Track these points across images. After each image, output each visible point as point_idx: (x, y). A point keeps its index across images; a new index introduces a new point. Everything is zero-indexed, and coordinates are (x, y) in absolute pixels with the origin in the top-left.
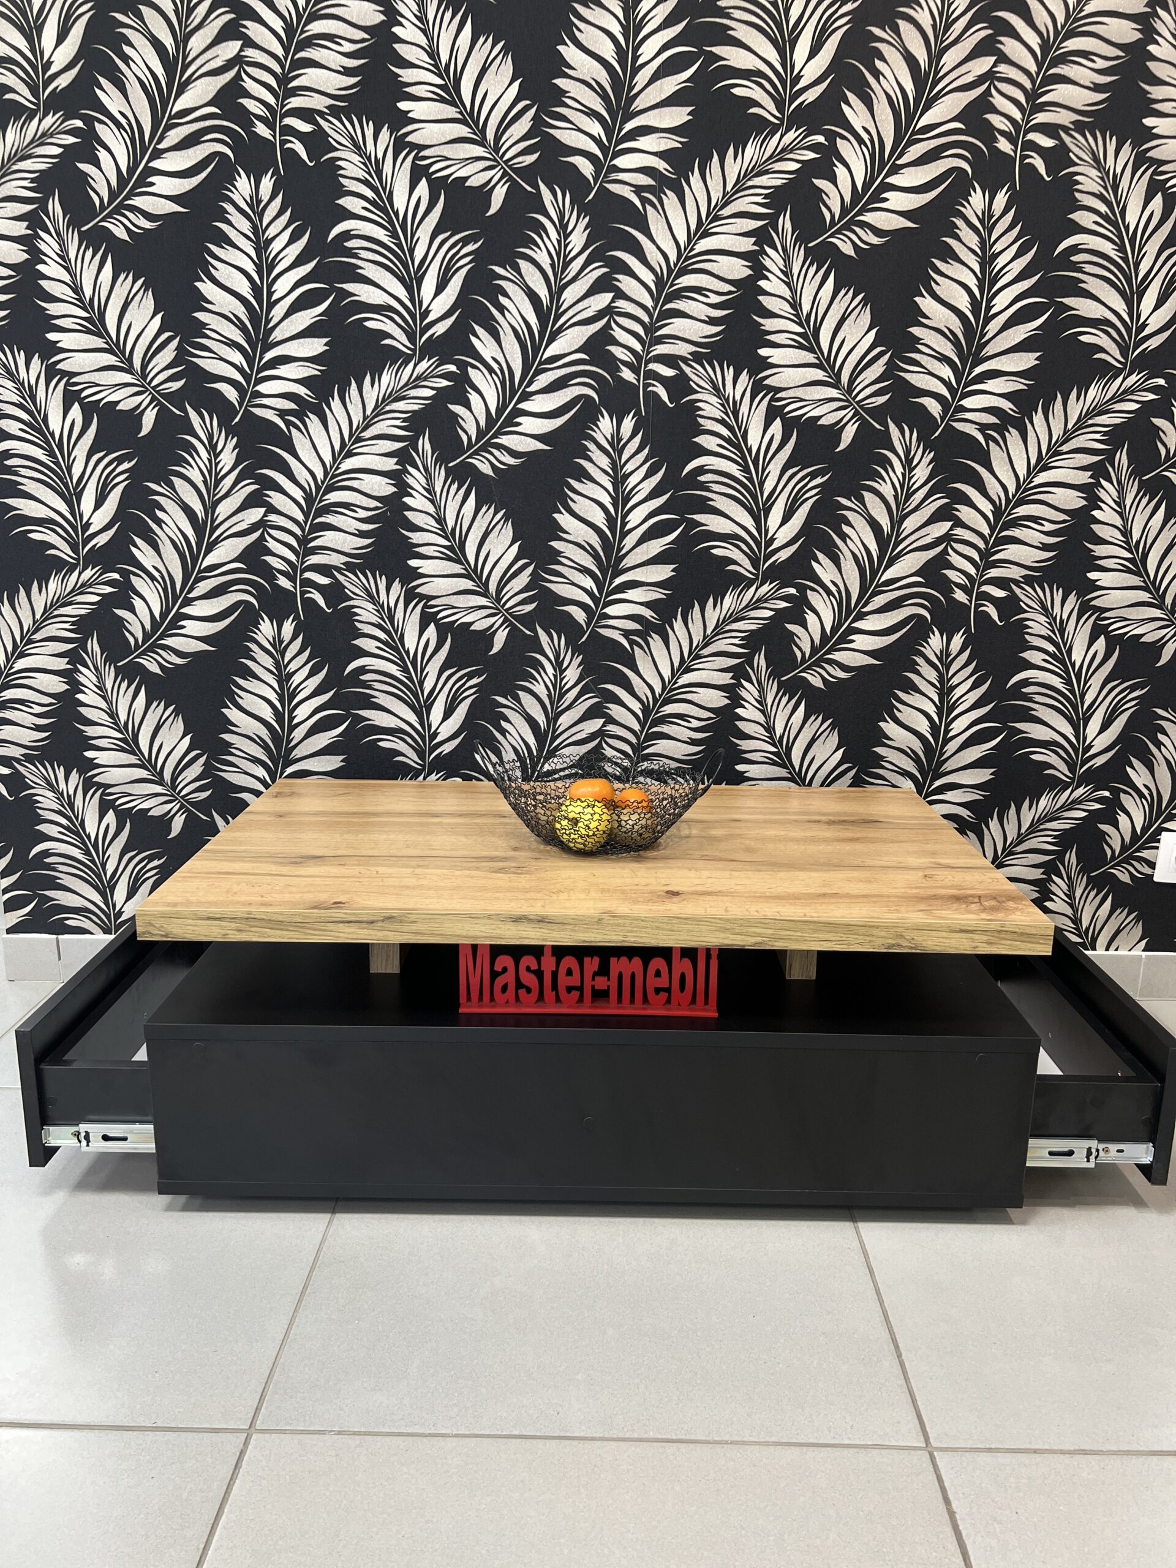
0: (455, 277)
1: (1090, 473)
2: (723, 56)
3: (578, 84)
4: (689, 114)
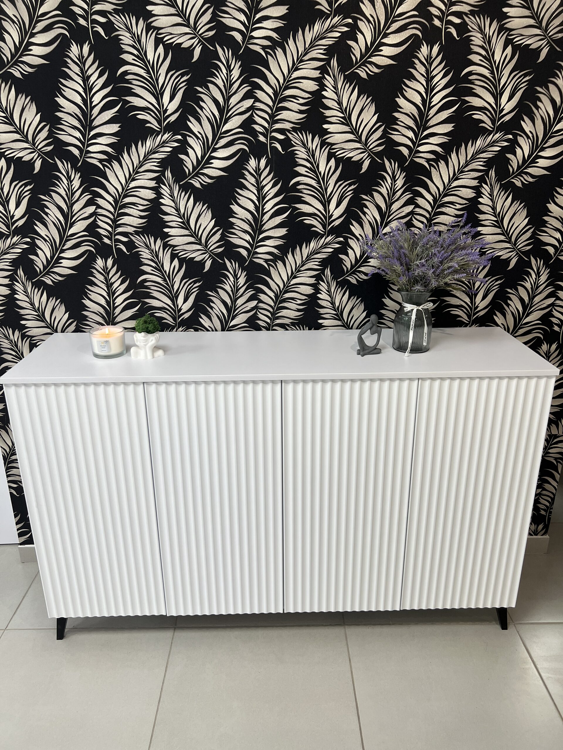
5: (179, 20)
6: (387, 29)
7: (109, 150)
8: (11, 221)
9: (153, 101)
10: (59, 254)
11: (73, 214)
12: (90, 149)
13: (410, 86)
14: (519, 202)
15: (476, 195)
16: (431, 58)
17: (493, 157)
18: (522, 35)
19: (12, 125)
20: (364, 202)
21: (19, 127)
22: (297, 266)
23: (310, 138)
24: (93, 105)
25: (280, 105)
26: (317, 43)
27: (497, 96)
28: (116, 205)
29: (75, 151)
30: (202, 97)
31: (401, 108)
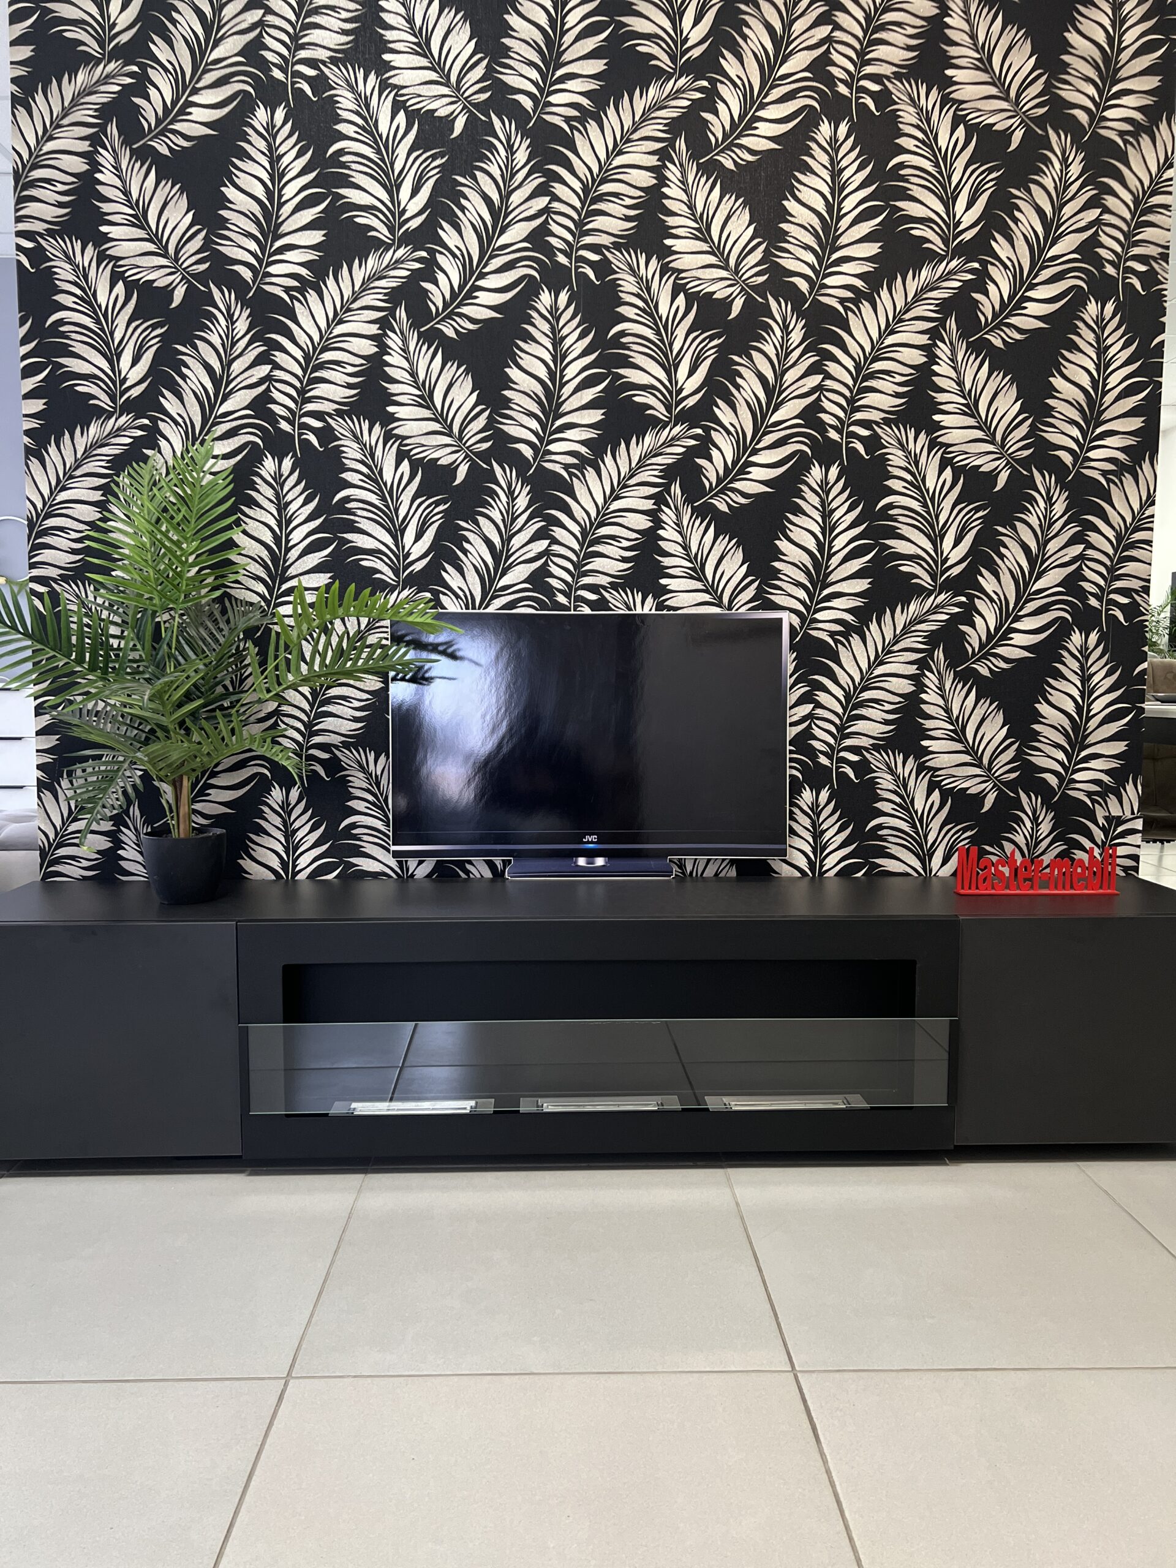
0: (430, 528)
1: (916, 666)
2: (626, 375)
3: (520, 394)
4: (602, 414)
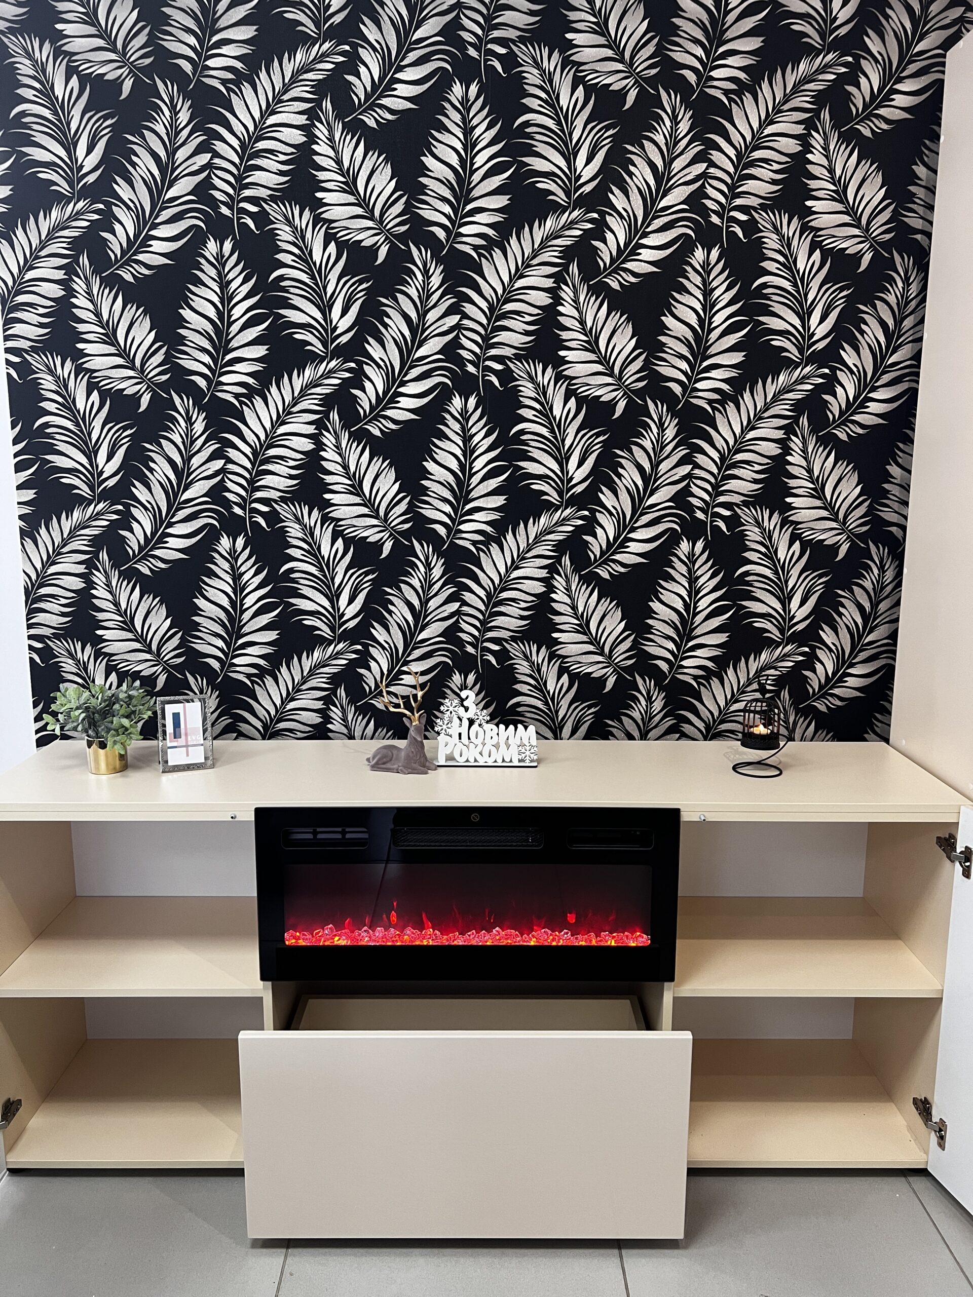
5: (359, 211)
6: (647, 227)
7: (250, 381)
8: (98, 479)
9: (318, 315)
10: (165, 528)
11: (192, 470)
12: (224, 379)
13: (681, 300)
14: (846, 462)
15: (781, 451)
16: (709, 264)
17: (803, 398)
18: (834, 236)
19: (113, 345)
20: (619, 460)
21: (123, 348)
22: (521, 551)
23: (540, 368)
24: (231, 320)
25: (497, 324)
26: (550, 243)
27: (804, 315)
28: (255, 459)
29: (201, 382)
30: (387, 311)
31: (669, 330)
